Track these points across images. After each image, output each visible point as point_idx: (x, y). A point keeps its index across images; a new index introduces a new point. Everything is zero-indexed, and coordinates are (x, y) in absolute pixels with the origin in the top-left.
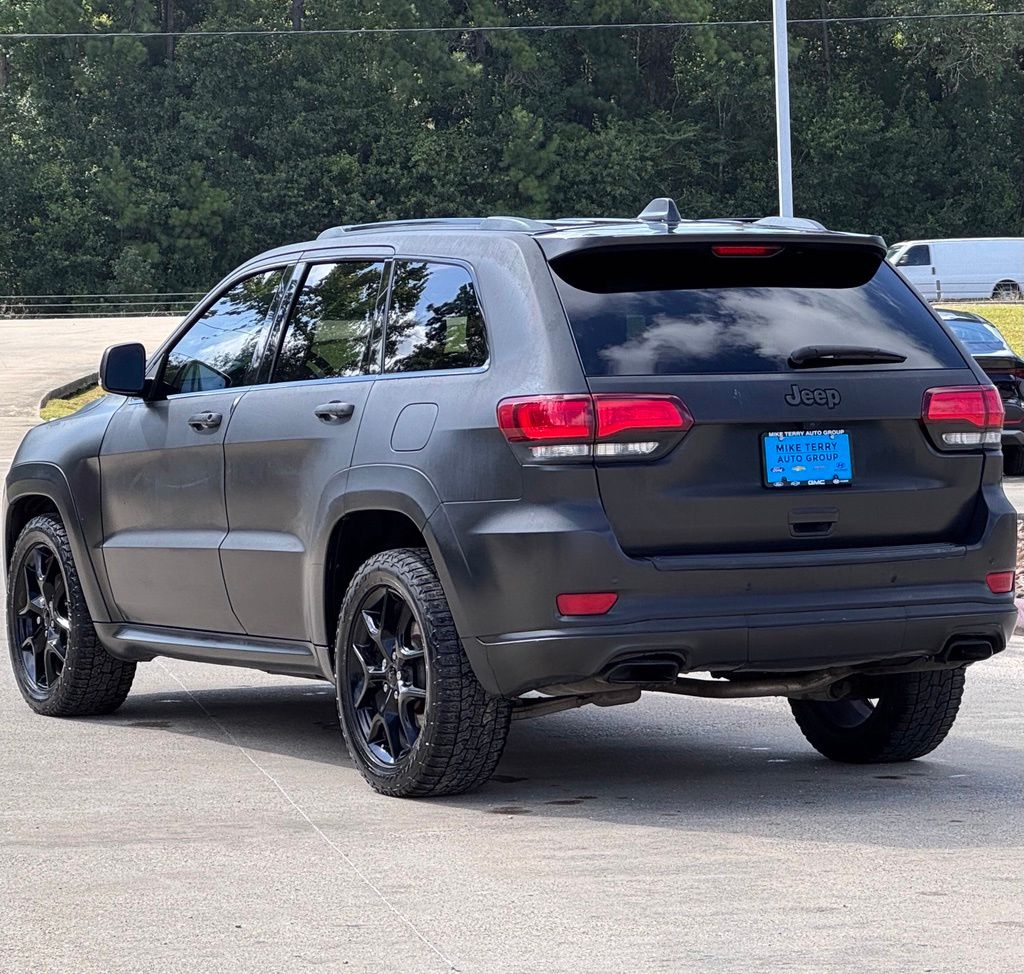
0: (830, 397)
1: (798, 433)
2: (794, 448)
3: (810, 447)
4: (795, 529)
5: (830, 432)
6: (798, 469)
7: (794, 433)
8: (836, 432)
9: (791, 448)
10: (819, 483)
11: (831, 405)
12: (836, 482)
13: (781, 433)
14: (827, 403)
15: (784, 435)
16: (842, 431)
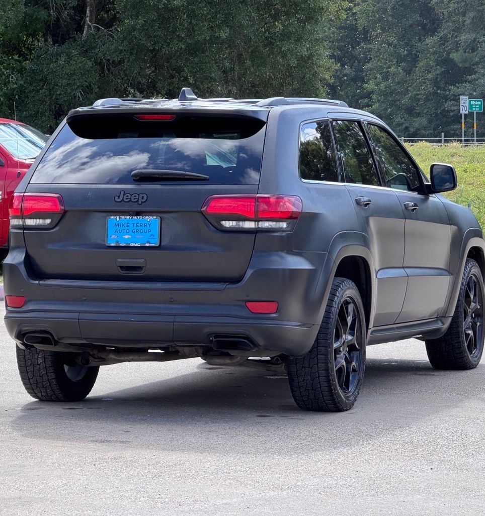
0: (140, 198)
1: (128, 217)
2: (125, 225)
3: (135, 225)
4: (121, 269)
5: (147, 217)
6: (127, 237)
7: (126, 217)
8: (151, 217)
9: (123, 225)
10: (137, 245)
11: (140, 202)
12: (147, 245)
13: (118, 217)
14: (138, 201)
15: (120, 218)
16: (155, 217)
